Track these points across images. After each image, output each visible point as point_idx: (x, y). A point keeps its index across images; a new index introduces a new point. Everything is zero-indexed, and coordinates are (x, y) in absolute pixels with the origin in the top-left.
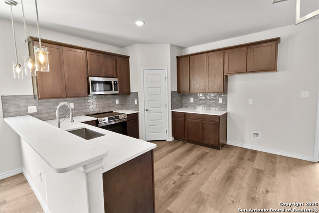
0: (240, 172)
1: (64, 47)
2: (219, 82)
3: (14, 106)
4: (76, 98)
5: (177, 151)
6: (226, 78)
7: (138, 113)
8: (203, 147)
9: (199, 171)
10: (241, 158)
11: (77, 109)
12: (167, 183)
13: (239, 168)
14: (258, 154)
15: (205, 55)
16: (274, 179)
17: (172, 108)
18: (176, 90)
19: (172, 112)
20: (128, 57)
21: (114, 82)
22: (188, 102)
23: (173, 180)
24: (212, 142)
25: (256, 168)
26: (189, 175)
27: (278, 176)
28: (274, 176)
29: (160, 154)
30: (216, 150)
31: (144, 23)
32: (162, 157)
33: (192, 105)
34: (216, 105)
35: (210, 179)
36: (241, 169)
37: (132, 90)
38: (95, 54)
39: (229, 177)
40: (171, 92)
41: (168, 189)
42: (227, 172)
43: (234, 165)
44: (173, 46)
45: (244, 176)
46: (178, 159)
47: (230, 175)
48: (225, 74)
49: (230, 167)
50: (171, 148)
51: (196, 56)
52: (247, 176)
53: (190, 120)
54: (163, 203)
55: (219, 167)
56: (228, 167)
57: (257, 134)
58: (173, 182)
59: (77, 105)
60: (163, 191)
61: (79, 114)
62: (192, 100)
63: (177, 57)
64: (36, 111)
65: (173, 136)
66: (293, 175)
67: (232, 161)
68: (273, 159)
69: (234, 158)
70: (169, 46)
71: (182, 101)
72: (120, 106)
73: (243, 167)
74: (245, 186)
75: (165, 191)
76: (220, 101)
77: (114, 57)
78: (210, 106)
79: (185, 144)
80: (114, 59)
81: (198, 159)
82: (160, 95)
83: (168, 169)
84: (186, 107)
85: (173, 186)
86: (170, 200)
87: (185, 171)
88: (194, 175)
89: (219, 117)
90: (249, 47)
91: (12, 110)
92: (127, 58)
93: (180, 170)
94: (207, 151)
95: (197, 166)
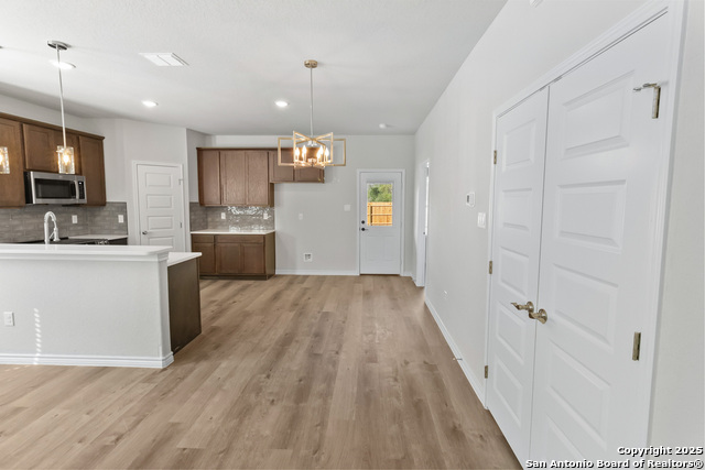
2: (263, 191)
6: (272, 187)
7: (126, 239)
15: (243, 152)
17: (192, 227)
18: (196, 200)
19: (192, 234)
20: (101, 139)
21: (79, 182)
22: (217, 220)
24: (255, 272)
33: (225, 223)
34: (260, 222)
37: (110, 198)
38: (38, 128)
40: (190, 203)
44: (190, 132)
48: (270, 182)
51: (230, 152)
53: (223, 245)
57: (309, 255)
62: (223, 216)
63: (197, 149)
70: (184, 131)
71: (207, 218)
72: (79, 227)
76: (266, 217)
77: (74, 137)
78: (251, 224)
80: (75, 140)
82: (171, 207)
84: (215, 227)
89: (264, 236)
92: (99, 140)
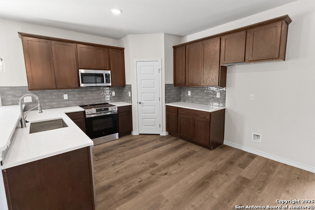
0: (221, 178)
1: (52, 41)
2: (214, 73)
3: (10, 96)
4: (70, 90)
5: (164, 147)
7: (131, 106)
8: (195, 145)
9: (174, 172)
10: (231, 163)
11: (71, 100)
12: (133, 181)
13: (222, 174)
14: (256, 159)
15: (200, 43)
16: (259, 193)
17: (167, 101)
18: (172, 82)
19: (166, 106)
20: (123, 49)
21: (106, 74)
22: (186, 96)
23: (140, 179)
25: (244, 176)
26: (161, 175)
27: (266, 190)
28: (261, 189)
29: (145, 148)
30: (207, 150)
31: (121, 11)
32: (145, 153)
33: (190, 99)
34: (213, 100)
35: (181, 182)
36: (224, 176)
37: (127, 83)
38: (85, 46)
39: (203, 184)
40: (166, 85)
41: (129, 187)
42: (205, 176)
43: (218, 169)
44: (168, 35)
45: (222, 184)
46: (159, 156)
47: (207, 181)
48: (221, 65)
49: (211, 172)
50: (160, 143)
51: (191, 46)
52: (226, 184)
53: (182, 116)
54: (116, 202)
55: (198, 171)
56: (210, 171)
57: (258, 136)
58: (139, 180)
59: (71, 96)
60: (123, 189)
61: (73, 105)
62: (189, 93)
63: (173, 47)
64: (31, 101)
65: (167, 131)
66: (288, 192)
67: (218, 165)
68: (271, 168)
69: (223, 161)
70: (163, 35)
71: (180, 94)
72: (116, 98)
73: (227, 173)
74: (217, 196)
75: (125, 189)
76: (218, 95)
77: (106, 49)
79: (178, 140)
80: (107, 51)
81: (181, 158)
82: (154, 87)
83: (144, 165)
84: (184, 101)
85: (138, 184)
86: (125, 199)
87: (159, 170)
88: (165, 176)
89: (210, 113)
90: (248, 31)
91: (9, 100)
92: (121, 50)
93: (155, 168)
94: (197, 150)
95: (176, 166)
